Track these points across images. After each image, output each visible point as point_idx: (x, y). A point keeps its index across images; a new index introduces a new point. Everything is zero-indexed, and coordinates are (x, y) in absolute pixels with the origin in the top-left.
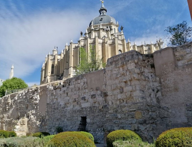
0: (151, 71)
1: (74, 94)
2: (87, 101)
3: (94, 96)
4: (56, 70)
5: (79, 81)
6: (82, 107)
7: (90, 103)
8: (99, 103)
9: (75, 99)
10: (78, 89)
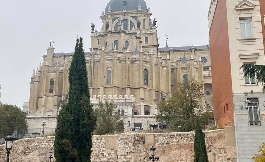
0: (143, 145)
1: (95, 150)
2: (105, 156)
3: (110, 154)
4: (57, 88)
5: (99, 141)
6: (102, 160)
7: (107, 158)
8: (113, 159)
9: (96, 153)
10: (98, 146)
